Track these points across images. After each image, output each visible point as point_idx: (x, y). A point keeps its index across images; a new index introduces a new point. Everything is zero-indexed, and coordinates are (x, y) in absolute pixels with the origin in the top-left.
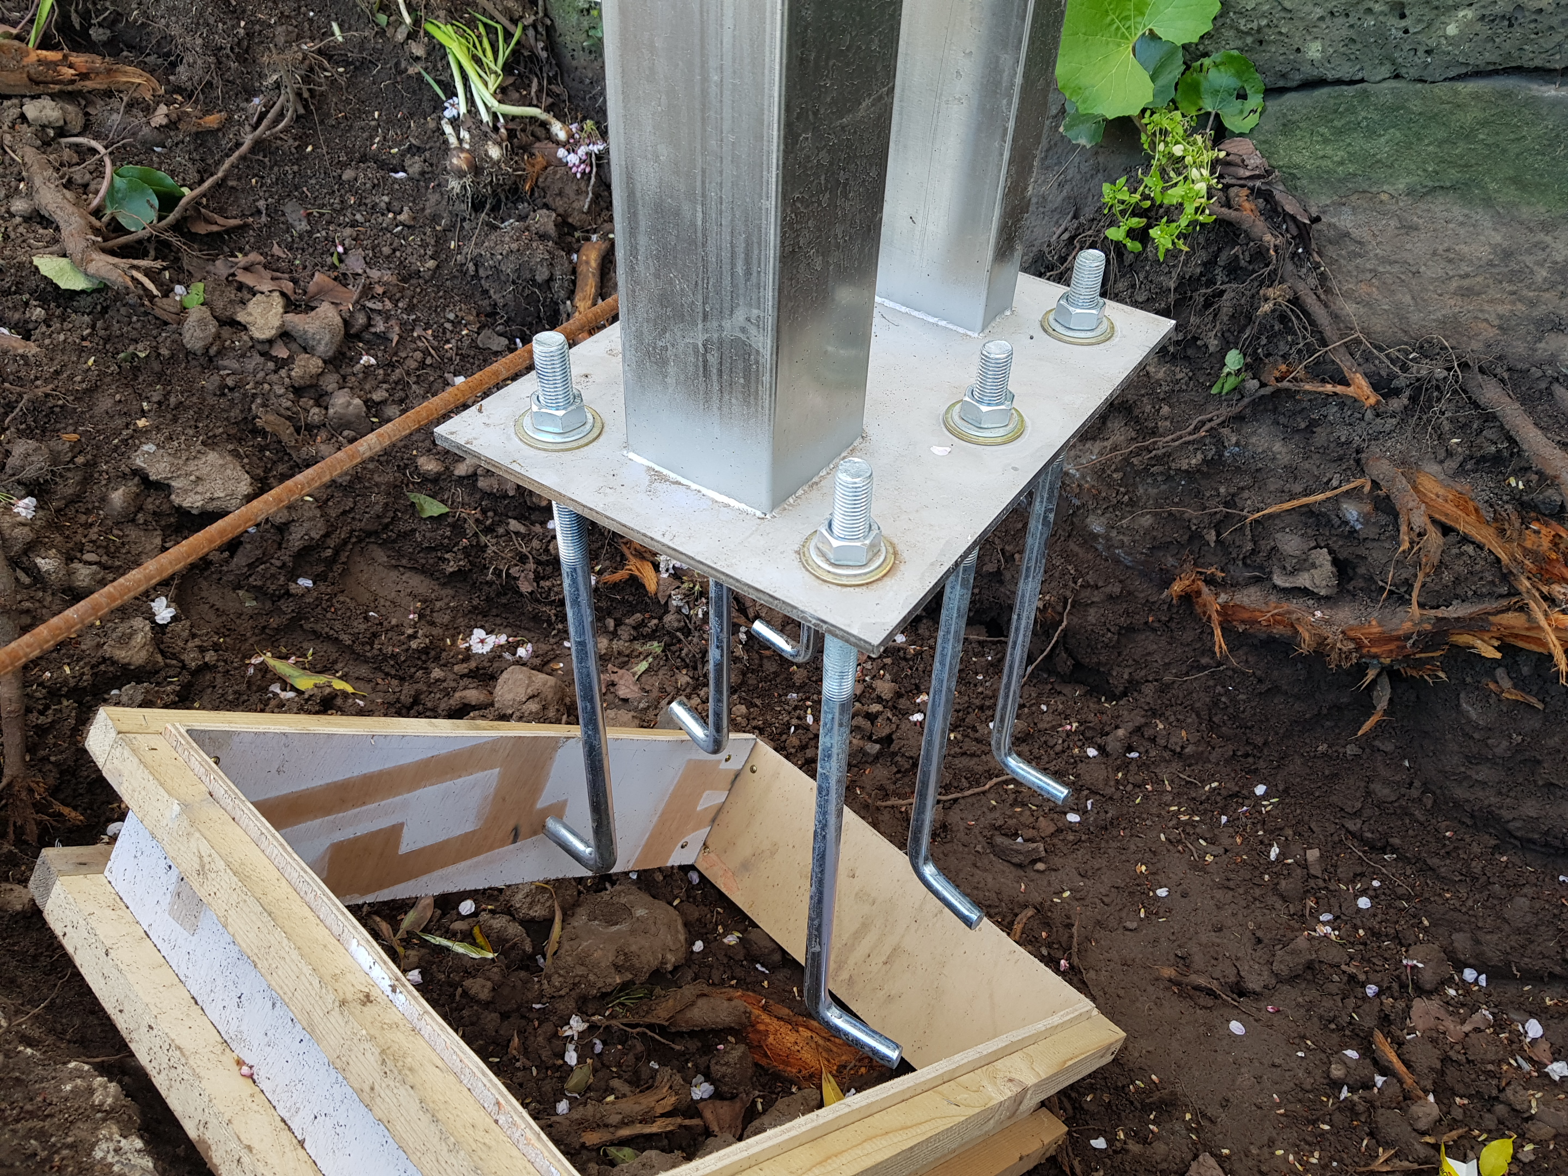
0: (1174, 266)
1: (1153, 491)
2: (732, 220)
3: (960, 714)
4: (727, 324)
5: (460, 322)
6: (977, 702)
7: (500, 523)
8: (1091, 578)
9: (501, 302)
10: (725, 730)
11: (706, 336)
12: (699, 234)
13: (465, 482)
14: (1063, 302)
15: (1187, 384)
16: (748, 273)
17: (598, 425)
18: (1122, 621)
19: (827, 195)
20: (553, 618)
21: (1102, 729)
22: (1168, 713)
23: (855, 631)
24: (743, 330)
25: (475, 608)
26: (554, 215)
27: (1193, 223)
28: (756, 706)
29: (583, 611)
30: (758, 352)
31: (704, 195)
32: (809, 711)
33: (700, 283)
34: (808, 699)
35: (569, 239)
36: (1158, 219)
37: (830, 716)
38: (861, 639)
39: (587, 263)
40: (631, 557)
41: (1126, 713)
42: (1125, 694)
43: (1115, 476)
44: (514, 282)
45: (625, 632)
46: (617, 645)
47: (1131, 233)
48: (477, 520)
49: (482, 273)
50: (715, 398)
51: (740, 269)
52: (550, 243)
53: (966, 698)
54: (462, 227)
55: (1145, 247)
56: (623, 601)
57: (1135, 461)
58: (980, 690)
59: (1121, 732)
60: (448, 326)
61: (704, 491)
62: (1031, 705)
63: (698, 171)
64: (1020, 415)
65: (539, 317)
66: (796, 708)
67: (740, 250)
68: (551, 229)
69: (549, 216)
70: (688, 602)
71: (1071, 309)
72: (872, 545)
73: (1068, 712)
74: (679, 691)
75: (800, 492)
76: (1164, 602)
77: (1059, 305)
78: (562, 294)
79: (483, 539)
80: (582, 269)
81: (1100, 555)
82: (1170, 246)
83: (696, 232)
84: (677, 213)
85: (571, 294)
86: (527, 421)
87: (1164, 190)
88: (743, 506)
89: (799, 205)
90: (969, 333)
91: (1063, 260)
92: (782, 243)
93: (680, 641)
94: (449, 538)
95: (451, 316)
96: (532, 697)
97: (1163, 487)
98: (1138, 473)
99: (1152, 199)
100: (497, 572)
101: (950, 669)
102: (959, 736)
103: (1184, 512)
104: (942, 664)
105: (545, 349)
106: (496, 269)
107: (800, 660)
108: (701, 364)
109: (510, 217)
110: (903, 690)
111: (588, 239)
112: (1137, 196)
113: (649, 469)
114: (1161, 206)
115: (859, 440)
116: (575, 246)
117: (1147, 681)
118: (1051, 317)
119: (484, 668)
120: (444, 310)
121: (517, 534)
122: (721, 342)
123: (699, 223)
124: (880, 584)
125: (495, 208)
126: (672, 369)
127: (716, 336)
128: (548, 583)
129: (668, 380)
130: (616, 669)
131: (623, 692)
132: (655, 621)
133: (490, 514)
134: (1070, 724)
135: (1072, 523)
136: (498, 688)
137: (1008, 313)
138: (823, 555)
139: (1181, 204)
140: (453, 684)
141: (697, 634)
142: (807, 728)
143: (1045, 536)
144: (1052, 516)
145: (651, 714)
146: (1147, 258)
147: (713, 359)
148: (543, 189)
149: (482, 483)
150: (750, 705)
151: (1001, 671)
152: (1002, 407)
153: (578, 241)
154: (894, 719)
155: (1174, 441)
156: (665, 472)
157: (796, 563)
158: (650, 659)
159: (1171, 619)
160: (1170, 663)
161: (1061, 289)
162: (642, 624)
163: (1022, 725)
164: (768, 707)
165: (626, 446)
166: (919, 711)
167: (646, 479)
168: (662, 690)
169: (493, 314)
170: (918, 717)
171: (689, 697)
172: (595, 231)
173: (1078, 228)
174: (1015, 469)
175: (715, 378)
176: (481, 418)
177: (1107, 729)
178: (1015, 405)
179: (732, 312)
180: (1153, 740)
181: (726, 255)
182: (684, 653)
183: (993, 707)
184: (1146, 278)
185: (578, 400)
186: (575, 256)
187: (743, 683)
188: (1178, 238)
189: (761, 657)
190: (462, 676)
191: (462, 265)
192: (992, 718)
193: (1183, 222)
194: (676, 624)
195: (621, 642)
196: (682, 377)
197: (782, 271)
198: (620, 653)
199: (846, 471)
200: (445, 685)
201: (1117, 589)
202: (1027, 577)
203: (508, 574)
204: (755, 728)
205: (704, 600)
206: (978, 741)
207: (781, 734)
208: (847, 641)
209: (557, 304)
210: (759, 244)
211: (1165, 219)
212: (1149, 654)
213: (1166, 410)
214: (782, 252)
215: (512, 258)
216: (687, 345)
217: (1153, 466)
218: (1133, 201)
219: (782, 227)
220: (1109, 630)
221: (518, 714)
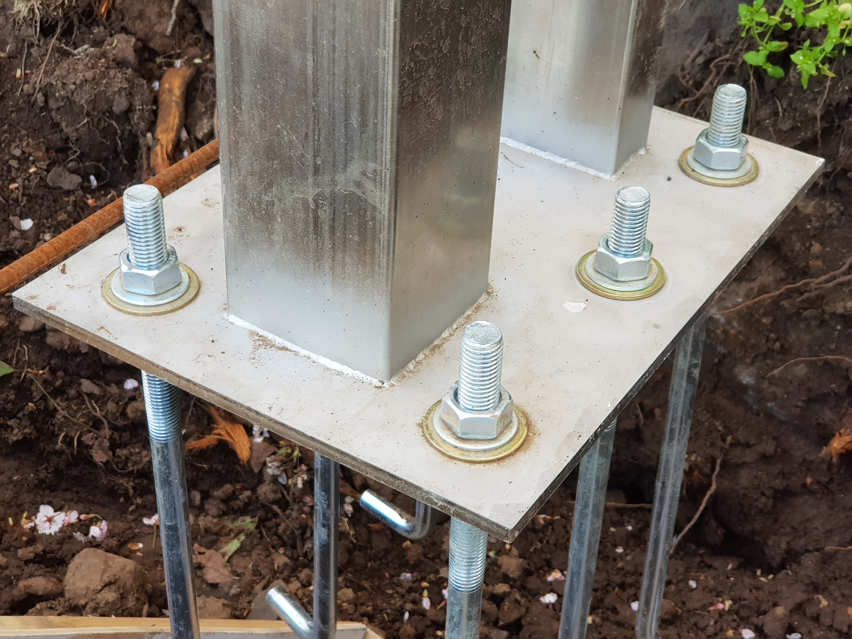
0: (819, 93)
1: (807, 337)
2: (346, 69)
3: (599, 594)
4: (340, 178)
5: (27, 159)
6: (618, 579)
7: (70, 384)
8: (742, 435)
9: (74, 136)
10: (332, 621)
11: (317, 191)
12: (310, 85)
13: (32, 338)
14: (702, 140)
15: (839, 220)
16: (364, 125)
17: (195, 285)
18: (778, 484)
19: (448, 41)
20: (131, 491)
21: (759, 607)
22: (832, 587)
23: (486, 514)
24: (358, 184)
25: (42, 481)
26: (133, 40)
27: (839, 47)
28: (365, 589)
29: (175, 492)
30: (374, 208)
31: (315, 43)
32: (425, 593)
33: (310, 134)
34: (423, 579)
35: (150, 65)
36: (800, 42)
37: (457, 609)
38: (493, 523)
39: (170, 91)
40: (219, 419)
41: (784, 588)
42: (782, 566)
43: (764, 320)
44: (88, 114)
45: (212, 507)
46: (204, 521)
47: (772, 58)
48: (45, 382)
49: (52, 104)
50: (327, 256)
51: (355, 121)
52: (129, 71)
53: (604, 575)
54: (29, 54)
55: (787, 72)
56: (211, 471)
57: (785, 303)
58: (620, 565)
59: (780, 611)
60: (14, 163)
61: (314, 357)
62: (679, 582)
63: (308, 18)
64: (660, 267)
65: (116, 152)
66: (410, 590)
67: (355, 100)
68: (130, 55)
69: (128, 41)
70: (285, 471)
71: (711, 147)
72: (504, 416)
73: (720, 588)
74: (275, 574)
75: (421, 357)
76: (823, 461)
77: (698, 144)
78: (142, 125)
79: (52, 402)
80: (164, 98)
81: (750, 409)
82: (814, 72)
83: (306, 81)
84: (286, 61)
85: (152, 126)
86: (115, 283)
87: (807, 11)
88: (358, 374)
89: (418, 53)
90: (601, 175)
91: (698, 85)
92: (401, 93)
93: (276, 515)
94: (13, 402)
95: (17, 152)
96: (108, 585)
97: (818, 333)
98: (789, 317)
99: (793, 21)
100: (67, 440)
101: (589, 548)
102: (598, 620)
103: (841, 361)
104: (580, 542)
105: (138, 204)
106: (69, 100)
107: (416, 535)
108: (311, 220)
109: (84, 42)
110: (532, 568)
111: (170, 65)
112: (777, 18)
113: (253, 333)
114: (803, 28)
115: (484, 296)
116: (157, 73)
117: (807, 551)
118: (690, 157)
119: (52, 552)
120: (9, 145)
121: (90, 395)
122: (334, 197)
123: (310, 71)
124: (513, 459)
125: (67, 33)
126: (279, 225)
127: (328, 190)
128: (125, 452)
129: (275, 237)
130: (203, 550)
131: (211, 576)
132: (248, 493)
133: (60, 374)
134: (723, 602)
135: (718, 374)
136: (69, 575)
137: (642, 152)
138: (449, 428)
139: (825, 27)
140: (16, 572)
141: (296, 507)
142: (423, 613)
143: (690, 394)
144: (696, 372)
145: (243, 601)
146: (789, 83)
147: (324, 215)
148: (121, 12)
149: (50, 339)
150: (357, 588)
151: (645, 542)
152: (641, 258)
153: (160, 67)
154: (523, 601)
155: (827, 281)
156: (270, 336)
157: (419, 437)
158: (242, 537)
159: (831, 480)
160: (831, 530)
161: (700, 125)
162: (233, 496)
163: (669, 605)
164: (379, 590)
165: (227, 308)
166: (552, 591)
167: (249, 345)
168: (256, 572)
169: (64, 150)
170: (550, 598)
171: (287, 581)
172: (179, 56)
173: (713, 52)
174: (657, 326)
175: (327, 235)
176: (65, 279)
177: (764, 607)
178: (654, 255)
179: (346, 166)
180: (816, 619)
181: (339, 105)
182: (281, 529)
183: (637, 585)
184: (790, 105)
185: (172, 258)
186: (156, 84)
187: (350, 562)
188: (823, 62)
189: (370, 532)
190: (27, 562)
191: (30, 95)
192: (636, 598)
193: (828, 46)
194: (271, 496)
195: (209, 518)
196: (290, 235)
197: (400, 124)
198: (207, 531)
199: (473, 336)
200: (7, 572)
201: (769, 447)
202: (671, 439)
203: (79, 441)
204: (364, 615)
205: (304, 467)
206: (620, 624)
207: (393, 621)
208: (478, 525)
209: (136, 136)
210: (376, 95)
211: (808, 43)
212: (808, 520)
213: (816, 248)
214: (401, 103)
215: (87, 87)
216: (295, 200)
217: (806, 309)
218: (772, 23)
219: (401, 77)
220: (763, 494)
221: (92, 605)
